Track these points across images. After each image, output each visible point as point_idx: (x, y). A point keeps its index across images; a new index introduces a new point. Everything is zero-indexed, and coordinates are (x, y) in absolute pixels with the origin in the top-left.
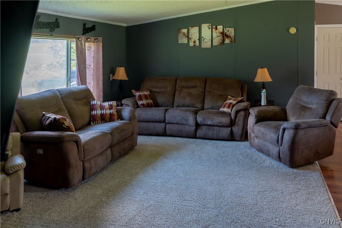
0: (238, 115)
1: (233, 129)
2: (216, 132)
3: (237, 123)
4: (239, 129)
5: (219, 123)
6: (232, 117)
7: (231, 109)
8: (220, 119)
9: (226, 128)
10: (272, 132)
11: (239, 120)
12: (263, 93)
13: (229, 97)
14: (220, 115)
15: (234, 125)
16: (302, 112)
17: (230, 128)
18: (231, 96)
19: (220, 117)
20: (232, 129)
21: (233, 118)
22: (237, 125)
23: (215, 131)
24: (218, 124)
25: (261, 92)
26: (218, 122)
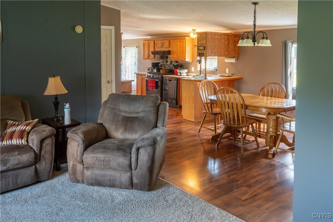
0: (44, 145)
1: (38, 166)
2: (12, 179)
3: (43, 157)
4: (46, 165)
5: (17, 165)
6: (35, 150)
7: (26, 139)
8: (18, 158)
9: (27, 168)
10: (119, 156)
11: (45, 152)
12: (67, 108)
13: (10, 122)
14: (17, 153)
15: (40, 160)
16: (128, 124)
17: (34, 166)
18: (12, 120)
19: (18, 155)
20: (36, 167)
21: (37, 152)
22: (43, 159)
23: (10, 179)
24: (16, 167)
25: (64, 108)
26: (16, 163)
